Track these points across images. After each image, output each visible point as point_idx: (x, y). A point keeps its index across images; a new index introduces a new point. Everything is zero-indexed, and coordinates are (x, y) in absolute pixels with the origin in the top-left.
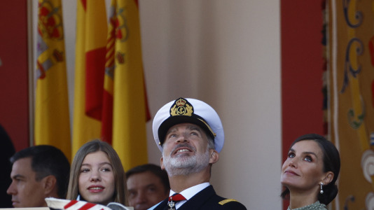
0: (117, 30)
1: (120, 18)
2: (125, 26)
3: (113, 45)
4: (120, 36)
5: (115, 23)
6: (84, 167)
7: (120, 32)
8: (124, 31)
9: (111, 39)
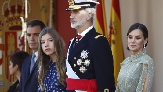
0: (112, 31)
1: (113, 26)
2: (115, 29)
3: (111, 37)
4: (113, 33)
5: (111, 28)
6: (42, 41)
7: (113, 32)
8: (115, 31)
9: (110, 35)
